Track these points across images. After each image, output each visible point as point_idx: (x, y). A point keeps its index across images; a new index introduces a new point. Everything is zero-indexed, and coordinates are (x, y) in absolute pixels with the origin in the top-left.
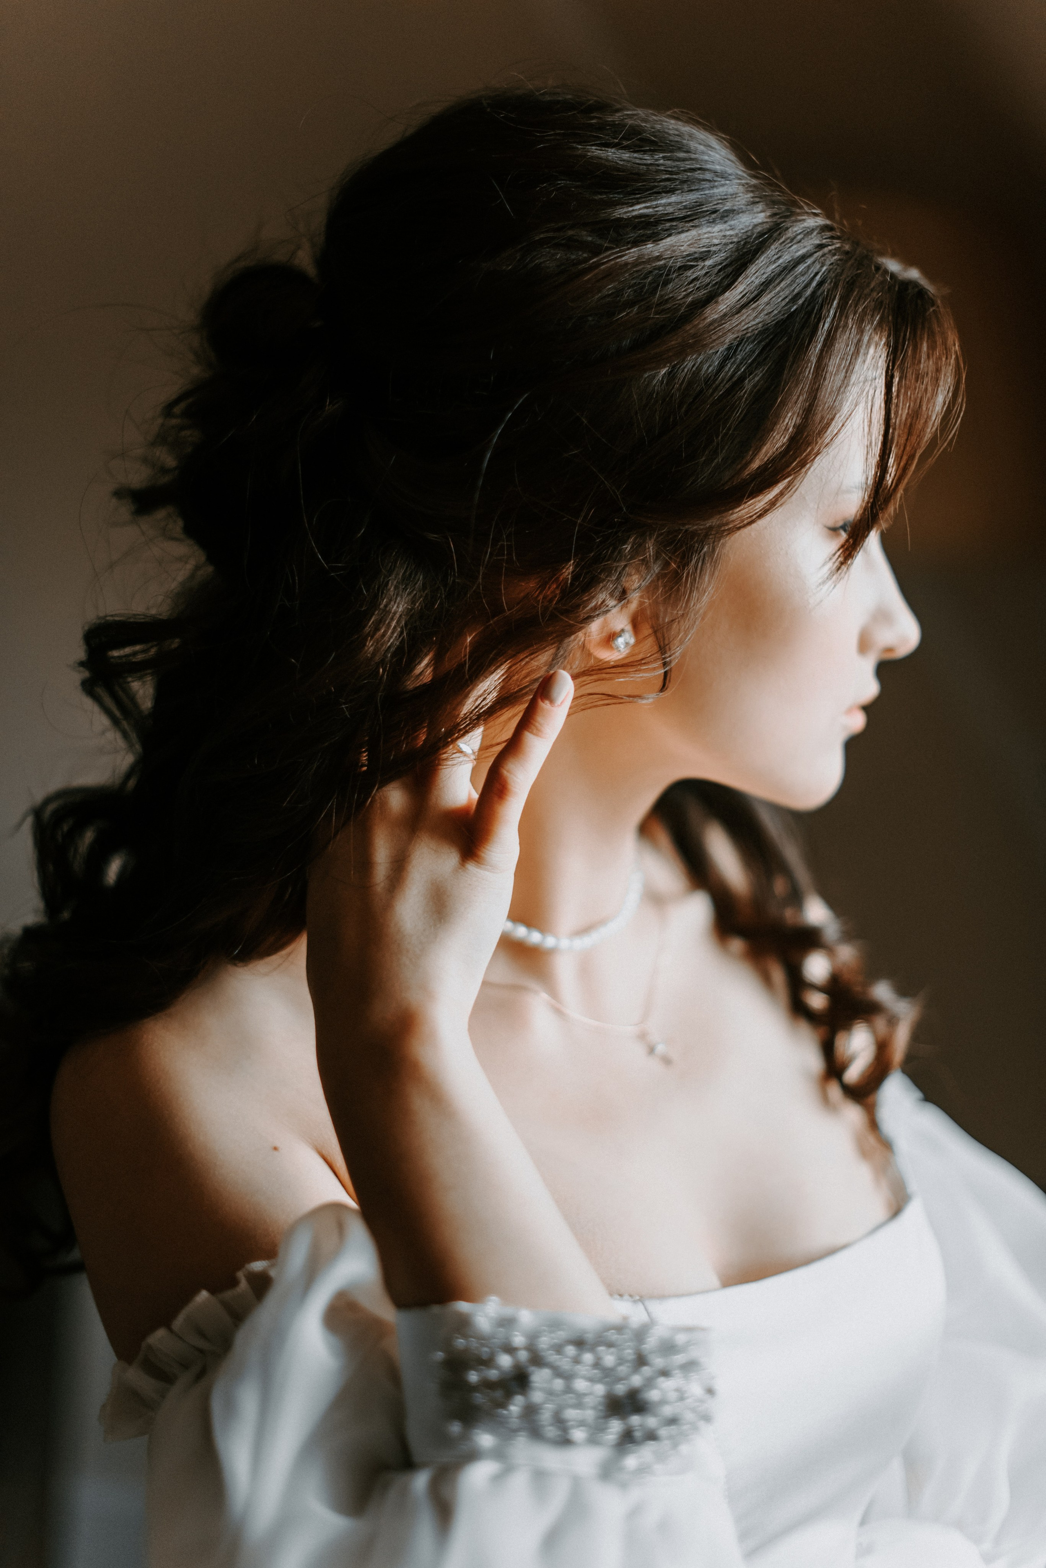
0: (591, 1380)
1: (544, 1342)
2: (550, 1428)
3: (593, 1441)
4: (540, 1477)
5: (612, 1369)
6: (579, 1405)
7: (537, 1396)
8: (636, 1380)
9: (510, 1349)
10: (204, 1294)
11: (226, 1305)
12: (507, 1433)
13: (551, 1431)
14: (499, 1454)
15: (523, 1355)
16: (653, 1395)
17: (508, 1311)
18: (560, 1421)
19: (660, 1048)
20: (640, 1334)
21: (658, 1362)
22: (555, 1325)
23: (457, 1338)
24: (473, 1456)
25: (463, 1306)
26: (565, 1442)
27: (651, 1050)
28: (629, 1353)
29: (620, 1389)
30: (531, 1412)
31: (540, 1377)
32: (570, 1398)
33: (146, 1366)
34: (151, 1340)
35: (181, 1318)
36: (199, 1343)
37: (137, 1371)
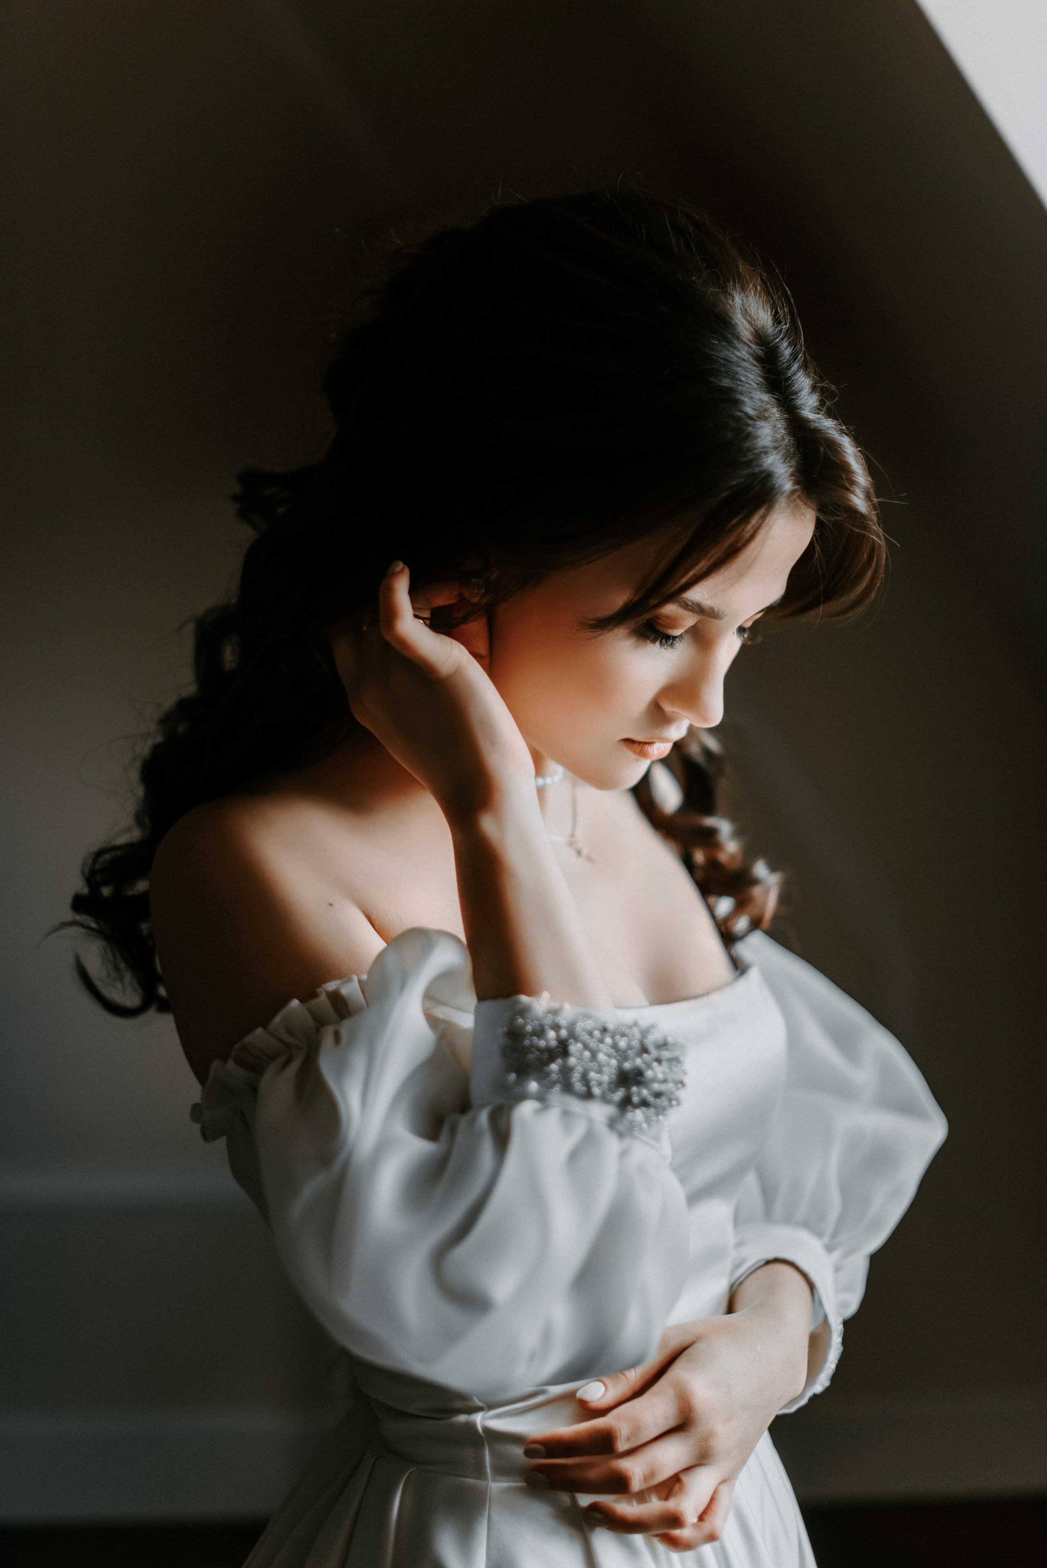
0: (609, 1056)
1: (579, 1027)
2: (578, 1083)
3: (605, 1099)
4: (566, 1114)
5: (625, 1052)
6: (600, 1071)
7: (572, 1061)
8: (638, 1061)
9: (556, 1027)
10: (295, 1003)
11: (310, 1011)
12: (547, 1084)
13: (579, 1086)
14: (541, 1098)
15: (564, 1033)
16: (649, 1074)
17: (555, 1005)
18: (585, 1079)
19: (585, 851)
20: (644, 1033)
21: (654, 1053)
22: (587, 1017)
23: (519, 1018)
24: (523, 1097)
25: (524, 999)
26: (588, 1096)
27: (579, 853)
28: (636, 1043)
29: (627, 1065)
30: (566, 1071)
31: (575, 1048)
32: (593, 1065)
33: (239, 1062)
34: (248, 1039)
35: (278, 1019)
36: (288, 1039)
37: (231, 1065)
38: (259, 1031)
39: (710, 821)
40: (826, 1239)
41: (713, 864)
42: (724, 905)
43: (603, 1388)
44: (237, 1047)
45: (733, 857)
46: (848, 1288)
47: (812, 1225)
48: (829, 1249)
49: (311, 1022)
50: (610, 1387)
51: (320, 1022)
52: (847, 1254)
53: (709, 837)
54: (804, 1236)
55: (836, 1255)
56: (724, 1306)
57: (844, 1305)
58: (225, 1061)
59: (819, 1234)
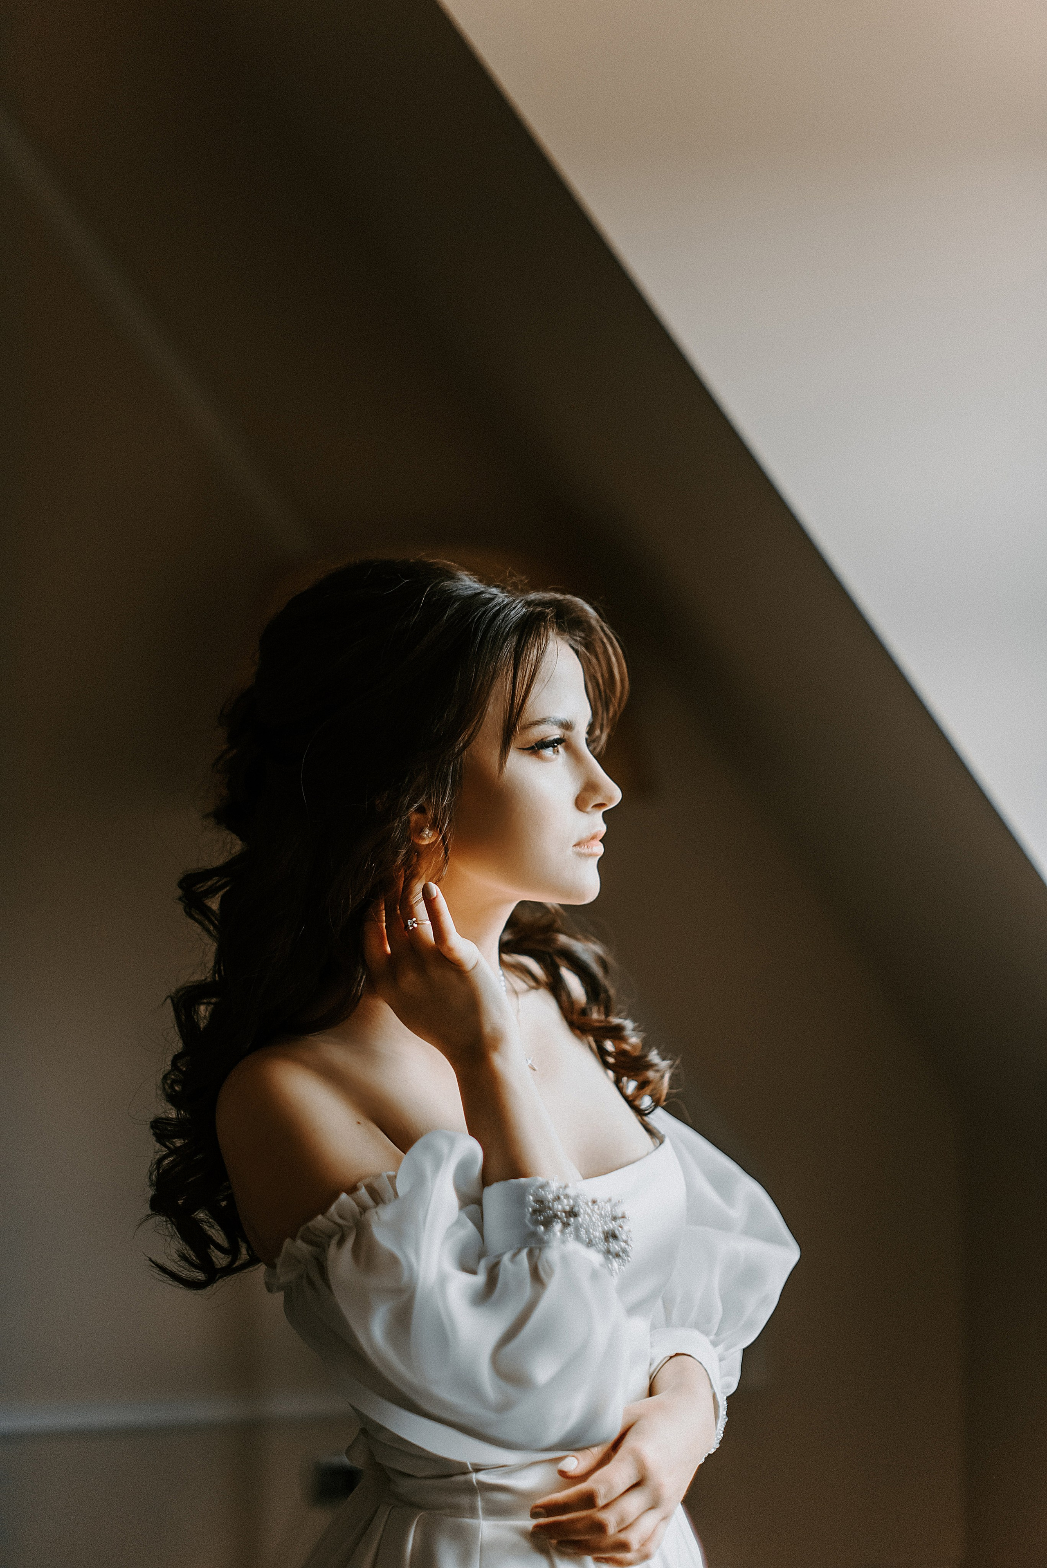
0: (598, 1220)
3: (597, 1249)
5: (604, 1218)
6: (594, 1229)
7: (580, 1220)
9: (567, 1197)
11: (355, 1201)
15: (571, 1202)
16: (618, 1235)
20: (613, 1207)
23: (541, 1191)
24: (549, 1243)
28: (609, 1214)
29: (606, 1228)
32: (591, 1224)
33: (304, 1240)
34: (309, 1224)
35: (333, 1208)
36: (340, 1221)
37: (299, 1242)
38: (320, 1217)
39: (615, 1020)
40: (712, 1337)
41: (621, 1054)
42: (631, 1086)
43: (576, 1462)
44: (302, 1229)
45: (634, 1047)
46: (728, 1374)
47: (701, 1326)
48: (715, 1344)
49: (357, 1209)
50: (581, 1460)
51: (364, 1209)
52: (727, 1348)
53: (616, 1033)
54: (696, 1334)
55: (721, 1348)
56: (647, 1391)
57: (729, 1386)
58: (294, 1238)
59: (706, 1333)
